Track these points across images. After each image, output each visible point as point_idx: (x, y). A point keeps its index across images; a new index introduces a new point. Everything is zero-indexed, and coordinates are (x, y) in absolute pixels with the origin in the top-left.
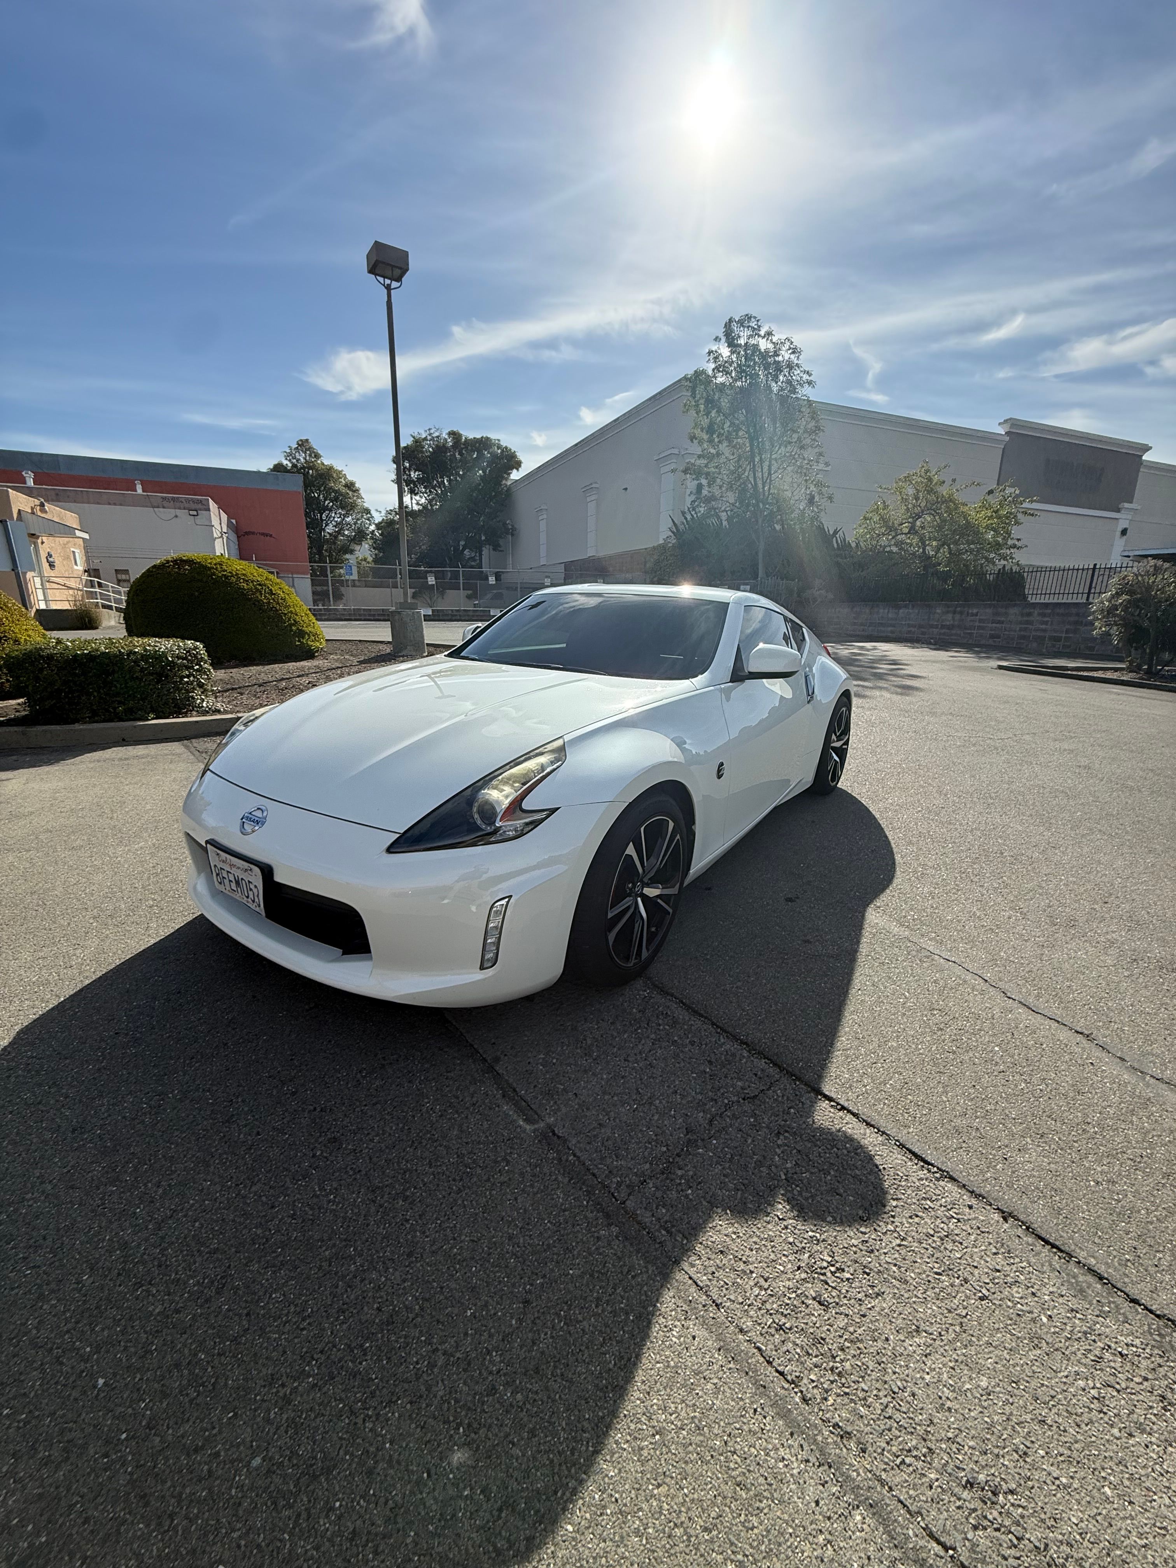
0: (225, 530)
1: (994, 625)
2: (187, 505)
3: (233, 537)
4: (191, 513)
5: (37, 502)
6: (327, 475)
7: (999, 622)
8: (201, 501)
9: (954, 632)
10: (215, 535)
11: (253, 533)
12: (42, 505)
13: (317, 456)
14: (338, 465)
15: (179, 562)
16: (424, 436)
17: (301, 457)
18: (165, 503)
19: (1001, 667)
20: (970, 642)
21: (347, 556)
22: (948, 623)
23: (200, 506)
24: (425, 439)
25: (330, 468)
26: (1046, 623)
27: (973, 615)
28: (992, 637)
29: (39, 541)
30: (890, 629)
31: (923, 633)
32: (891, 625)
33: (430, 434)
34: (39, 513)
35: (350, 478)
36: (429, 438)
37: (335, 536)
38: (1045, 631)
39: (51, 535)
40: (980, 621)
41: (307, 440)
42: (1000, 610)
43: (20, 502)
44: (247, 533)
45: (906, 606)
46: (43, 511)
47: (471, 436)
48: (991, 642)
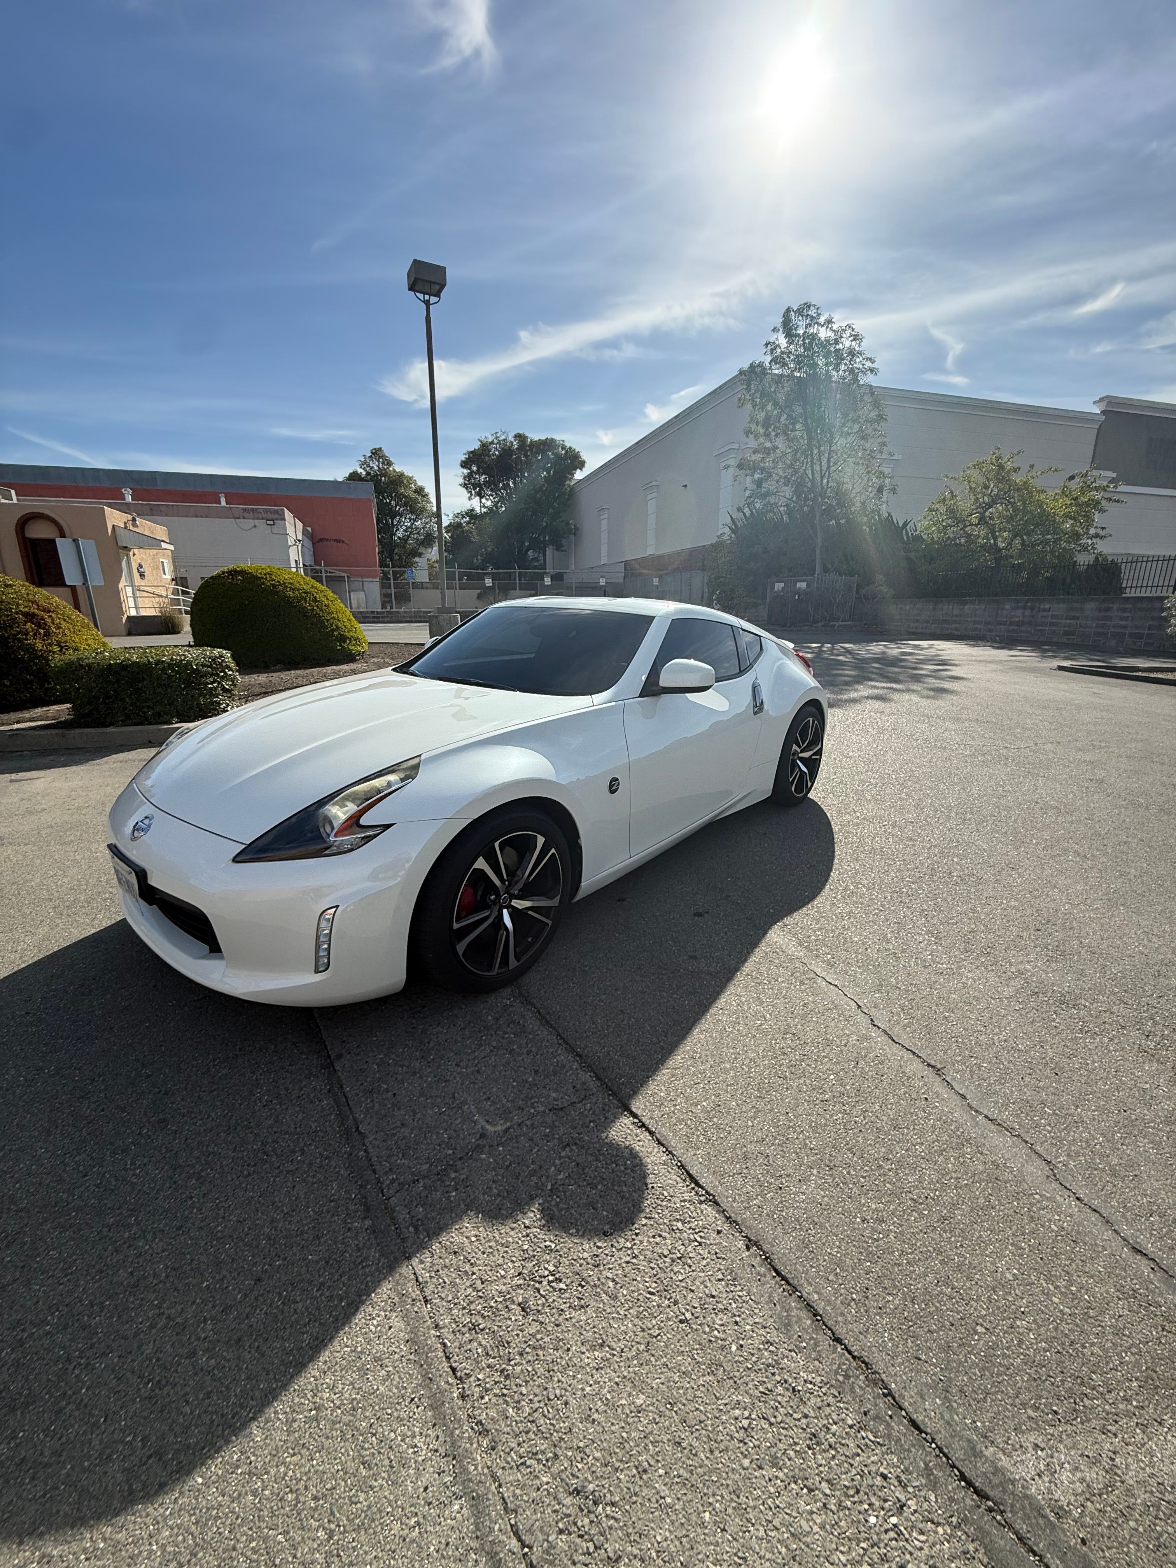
0: (300, 538)
1: (1068, 621)
2: (265, 516)
3: (308, 544)
4: (269, 522)
5: (130, 517)
6: (400, 480)
7: (1074, 618)
8: (277, 512)
9: (1023, 629)
10: (290, 543)
11: (327, 540)
12: (134, 520)
13: (390, 464)
14: (408, 472)
15: (233, 573)
16: (490, 440)
17: (375, 465)
18: (246, 515)
19: (1061, 668)
20: (1042, 639)
21: (416, 559)
22: (1017, 620)
23: (276, 516)
24: (492, 443)
25: (402, 475)
26: (1127, 619)
27: (1044, 610)
28: (1066, 633)
29: (131, 553)
30: (954, 626)
31: (990, 631)
32: (955, 622)
33: (496, 438)
34: (131, 528)
35: (419, 483)
36: (496, 441)
37: (405, 540)
38: (1125, 627)
39: (141, 547)
40: (1053, 617)
41: (380, 449)
42: (1075, 605)
43: (115, 518)
44: (321, 540)
45: (972, 602)
46: (135, 525)
47: (536, 439)
48: (1064, 640)
